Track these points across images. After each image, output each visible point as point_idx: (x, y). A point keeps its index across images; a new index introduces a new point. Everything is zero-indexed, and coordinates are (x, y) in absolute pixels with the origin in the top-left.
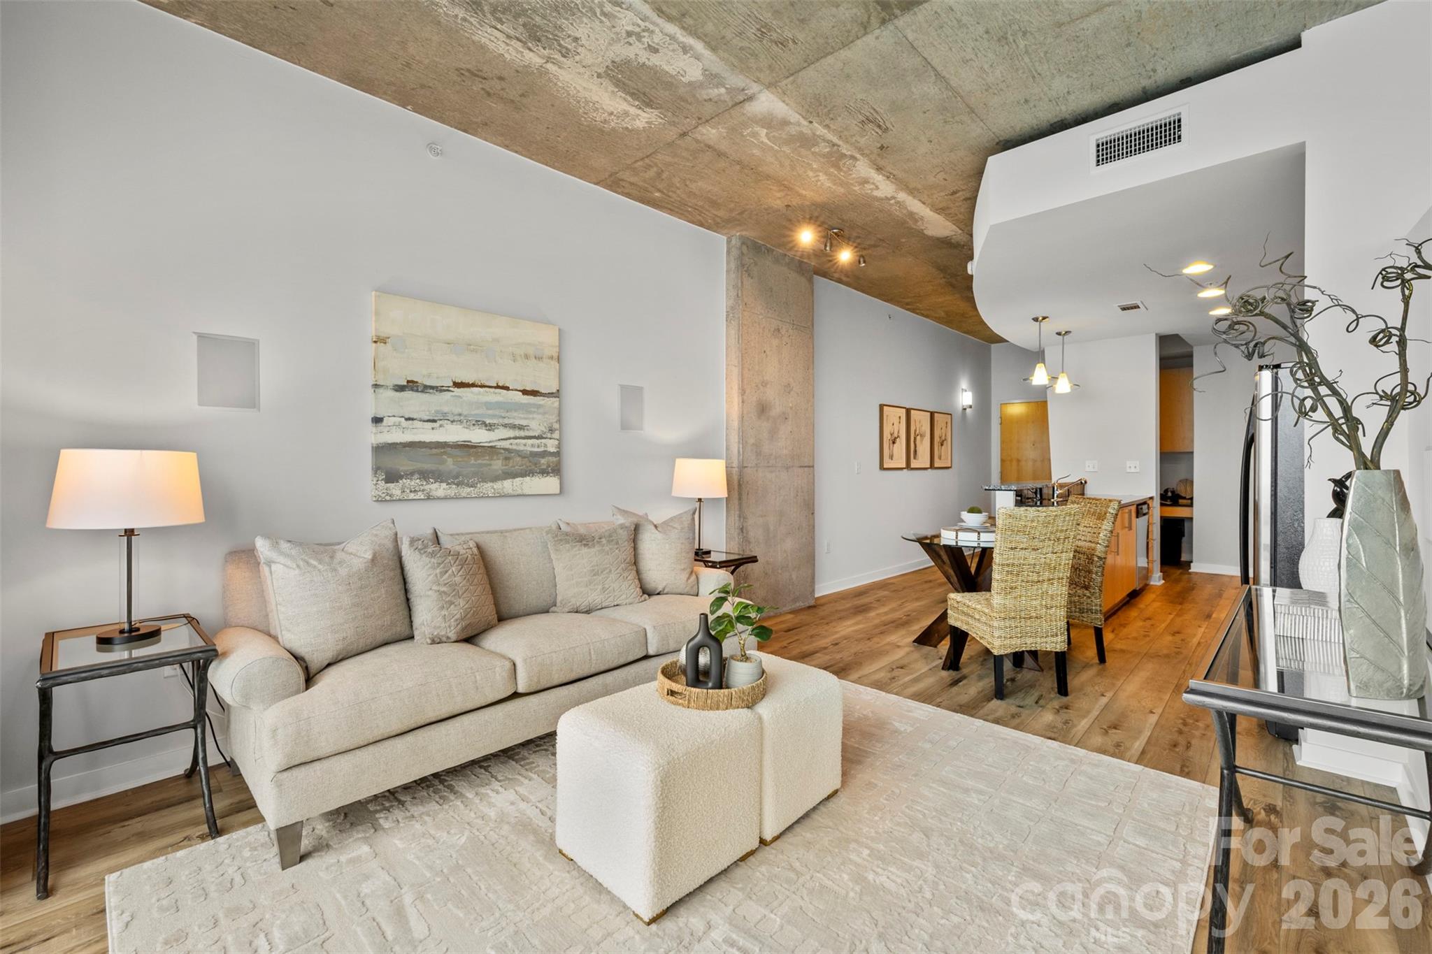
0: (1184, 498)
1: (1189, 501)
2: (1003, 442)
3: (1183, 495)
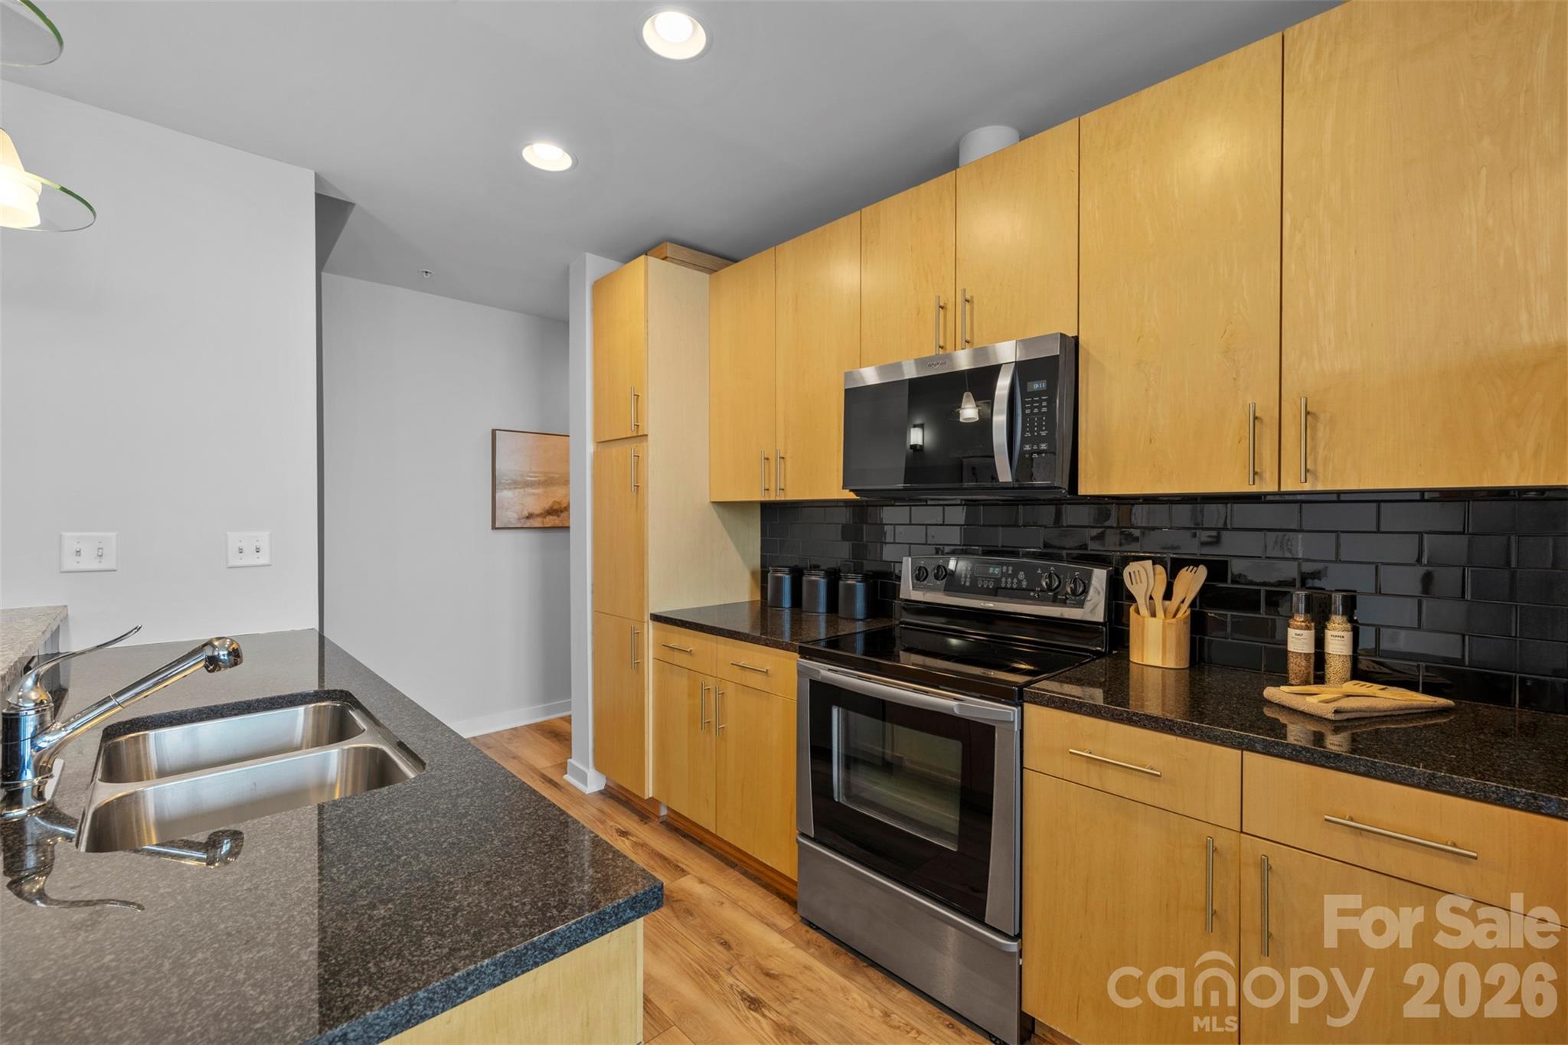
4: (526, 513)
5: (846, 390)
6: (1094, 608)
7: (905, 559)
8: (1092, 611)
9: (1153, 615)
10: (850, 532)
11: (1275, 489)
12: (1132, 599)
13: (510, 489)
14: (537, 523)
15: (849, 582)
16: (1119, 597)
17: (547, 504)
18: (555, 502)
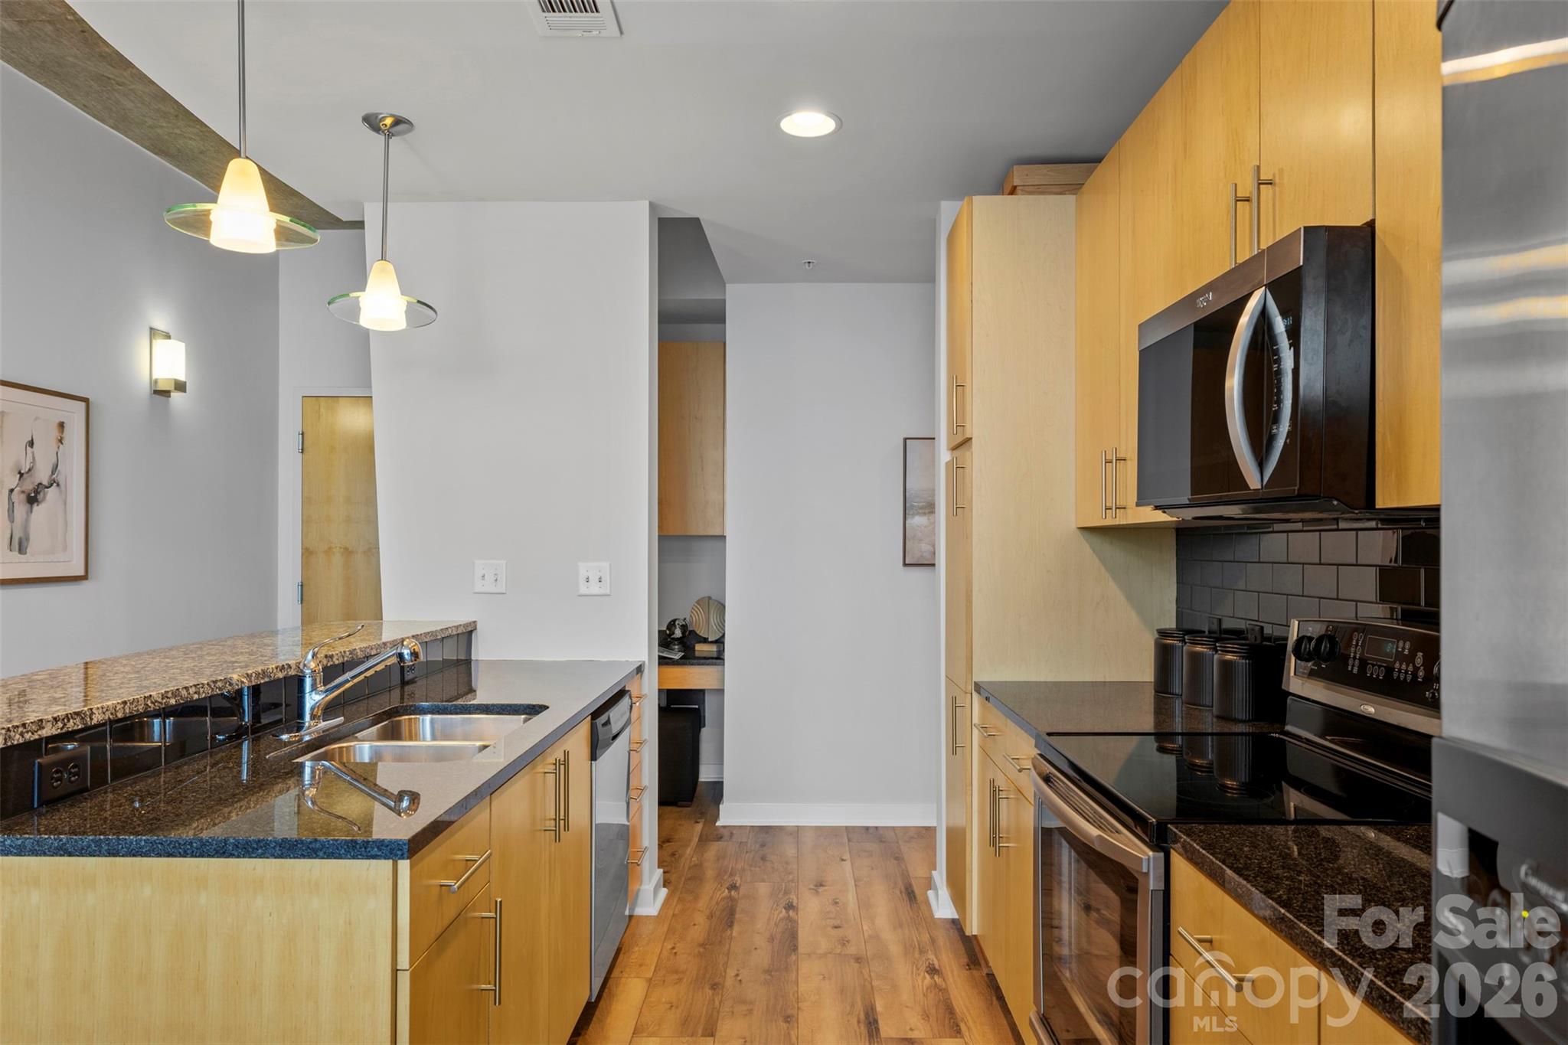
0: (705, 641)
1: (714, 648)
2: (307, 501)
3: (702, 633)
5: (1140, 354)
13: (925, 514)
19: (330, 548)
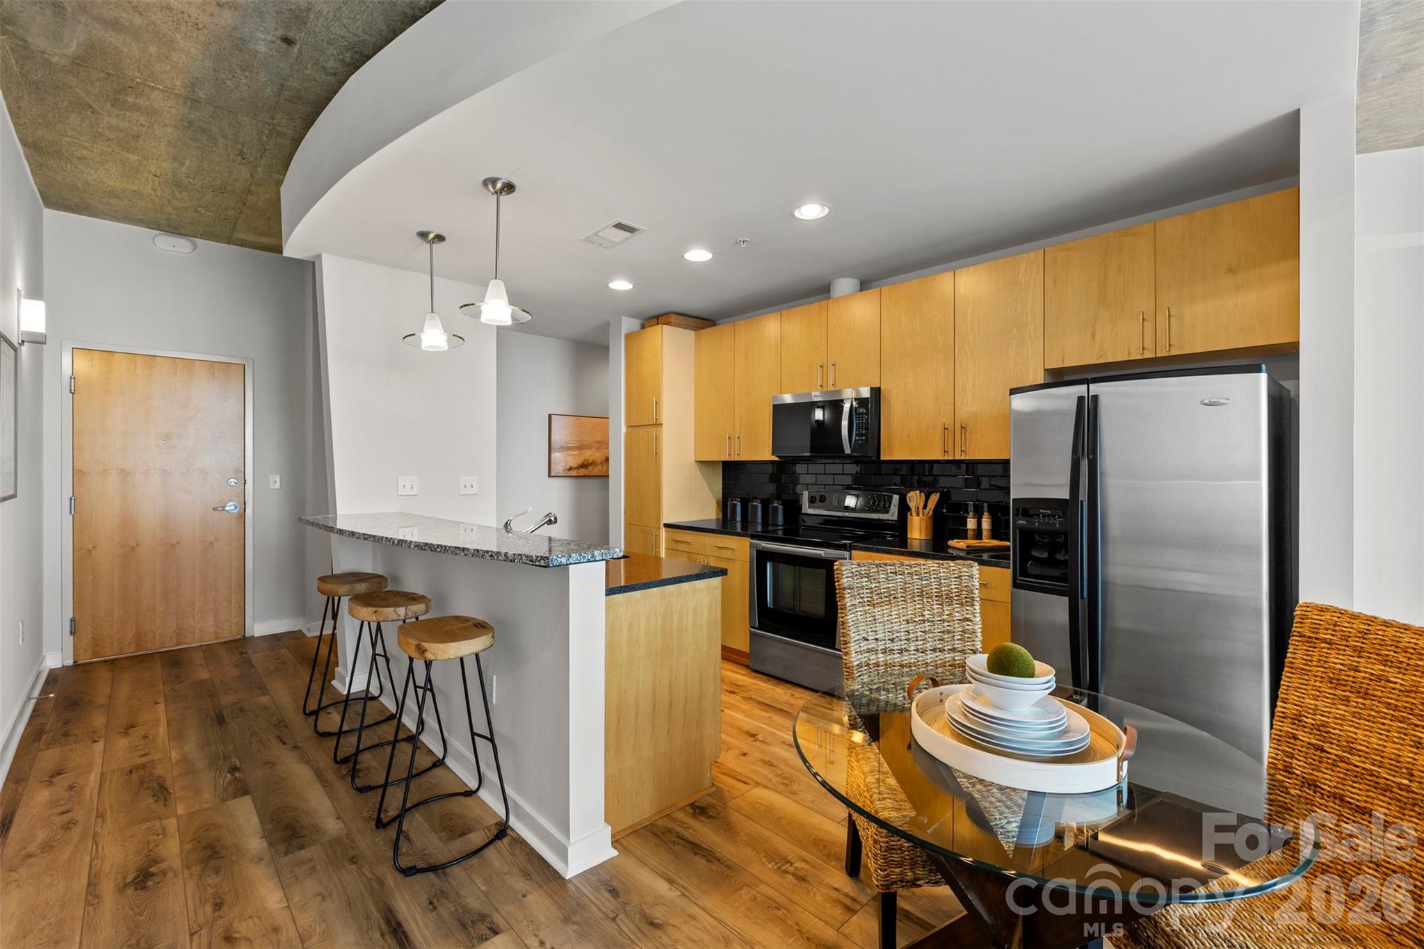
4: (568, 467)
5: (774, 405)
6: (893, 515)
7: (804, 492)
8: (892, 515)
9: (918, 515)
10: (774, 478)
11: (953, 458)
12: (910, 509)
13: (560, 452)
14: (574, 473)
15: (775, 505)
16: (904, 509)
17: (580, 461)
18: (585, 460)
19: (105, 470)
